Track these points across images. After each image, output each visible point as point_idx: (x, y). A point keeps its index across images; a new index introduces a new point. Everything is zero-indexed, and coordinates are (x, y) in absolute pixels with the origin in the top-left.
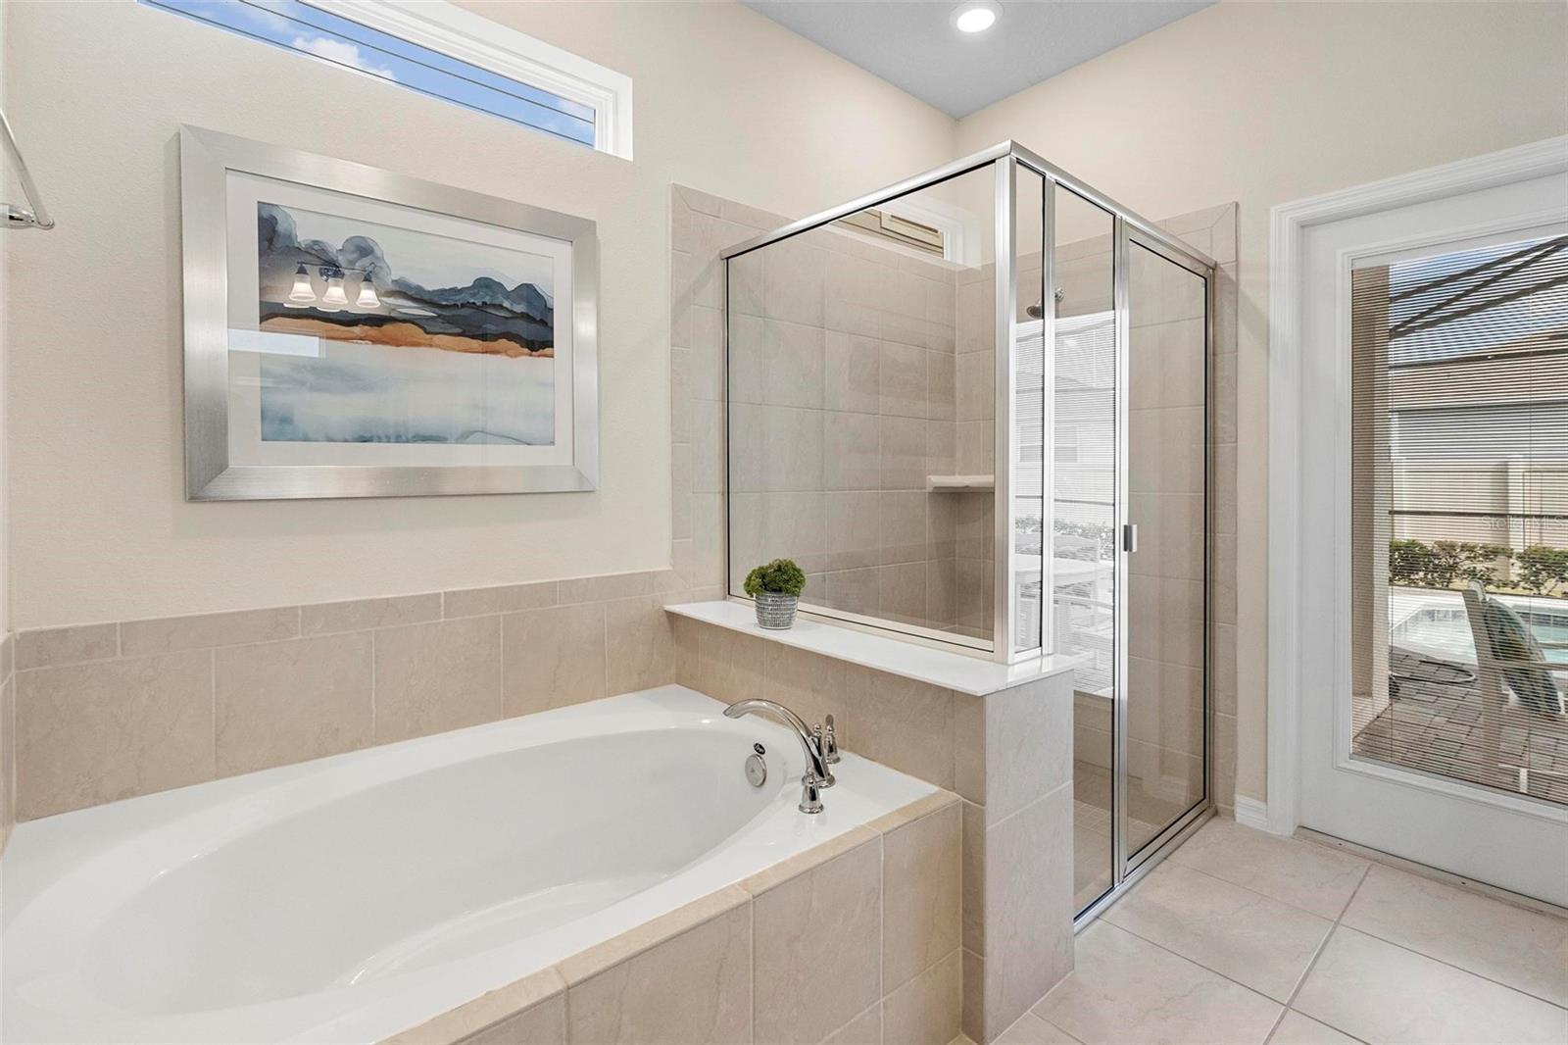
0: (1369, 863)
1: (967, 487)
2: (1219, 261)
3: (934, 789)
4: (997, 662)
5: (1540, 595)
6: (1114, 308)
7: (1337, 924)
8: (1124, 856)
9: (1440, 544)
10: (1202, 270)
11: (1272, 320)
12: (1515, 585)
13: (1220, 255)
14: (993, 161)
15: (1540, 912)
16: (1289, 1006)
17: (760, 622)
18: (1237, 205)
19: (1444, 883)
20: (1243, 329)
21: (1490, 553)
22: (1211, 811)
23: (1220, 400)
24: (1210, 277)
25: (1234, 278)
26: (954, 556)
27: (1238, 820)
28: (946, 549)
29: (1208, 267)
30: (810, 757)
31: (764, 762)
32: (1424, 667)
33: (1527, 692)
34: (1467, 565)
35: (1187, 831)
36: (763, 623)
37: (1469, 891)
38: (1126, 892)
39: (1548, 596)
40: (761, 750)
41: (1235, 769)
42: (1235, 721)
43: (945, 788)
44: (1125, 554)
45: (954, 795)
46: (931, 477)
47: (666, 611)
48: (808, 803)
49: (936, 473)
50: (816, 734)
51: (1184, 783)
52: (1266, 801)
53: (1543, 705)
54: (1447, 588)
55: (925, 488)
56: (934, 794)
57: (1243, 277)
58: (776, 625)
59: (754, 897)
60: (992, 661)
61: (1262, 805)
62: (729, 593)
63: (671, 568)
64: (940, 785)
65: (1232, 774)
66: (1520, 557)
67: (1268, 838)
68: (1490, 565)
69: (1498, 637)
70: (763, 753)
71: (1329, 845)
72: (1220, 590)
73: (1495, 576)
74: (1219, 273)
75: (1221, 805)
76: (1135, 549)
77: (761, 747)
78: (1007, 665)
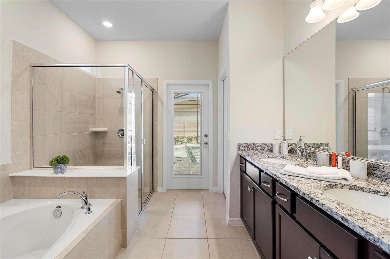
0: (177, 192)
1: (100, 131)
2: (154, 88)
3: (115, 200)
4: (125, 170)
5: (189, 144)
6: (132, 93)
7: (175, 202)
8: (143, 204)
9: (177, 136)
10: (152, 89)
11: (163, 101)
12: (186, 142)
13: (154, 87)
14: (124, 67)
15: (196, 191)
16: (171, 217)
17: (55, 173)
18: (157, 79)
19: (186, 191)
20: (158, 102)
21: (183, 137)
22: (154, 191)
23: (154, 114)
24: (153, 90)
25: (157, 92)
26: (96, 148)
27: (158, 191)
28: (94, 146)
29: (153, 89)
30: (84, 201)
31: (61, 210)
32: (177, 158)
33: (193, 160)
34: (180, 140)
35: (151, 196)
36: (56, 173)
37: (190, 191)
38: (144, 210)
39: (190, 144)
40: (59, 207)
41: (157, 182)
42: (157, 173)
43: (117, 199)
44: (143, 145)
45: (119, 200)
46: (90, 129)
47: (9, 176)
48: (88, 212)
49: (91, 128)
50: (85, 196)
51: (149, 187)
52: (162, 186)
53: (194, 161)
54: (178, 144)
55: (88, 132)
56: (115, 201)
57: (158, 92)
58: (61, 173)
59: (88, 233)
60: (124, 170)
61: (162, 187)
62: (33, 167)
63: (11, 162)
64: (116, 199)
65: (157, 183)
66: (187, 138)
67: (163, 193)
68: (183, 139)
69: (189, 152)
70: (60, 207)
71: (171, 191)
72: (155, 149)
73: (184, 141)
74: (154, 90)
75: (155, 190)
76: (144, 144)
77: (59, 206)
78: (127, 170)
